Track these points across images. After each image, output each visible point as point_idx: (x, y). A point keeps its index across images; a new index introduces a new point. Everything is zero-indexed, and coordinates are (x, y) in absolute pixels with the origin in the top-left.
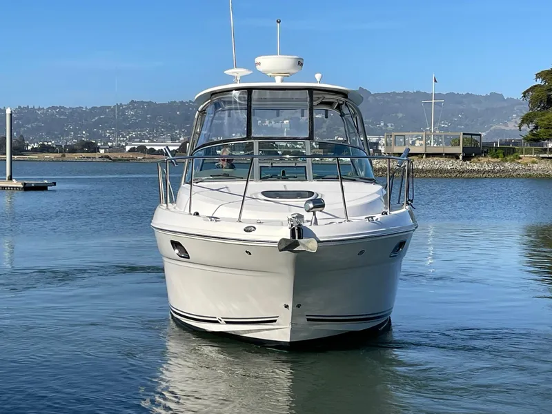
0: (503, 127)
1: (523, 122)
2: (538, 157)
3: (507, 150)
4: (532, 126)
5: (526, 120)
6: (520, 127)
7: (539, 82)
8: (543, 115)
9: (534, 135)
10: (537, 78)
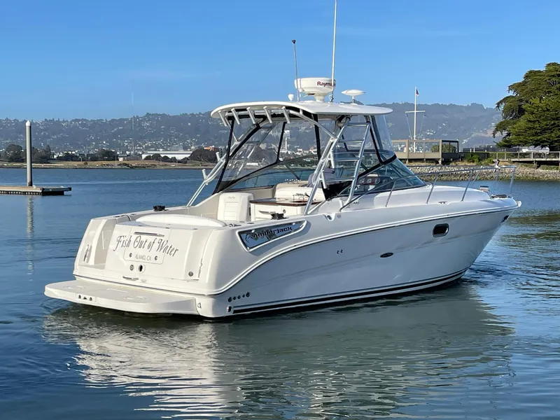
0: (483, 135)
1: (497, 130)
2: (509, 162)
3: (482, 156)
4: (505, 133)
5: (500, 127)
6: (494, 134)
7: (511, 93)
8: (515, 123)
9: (506, 141)
10: (510, 89)
